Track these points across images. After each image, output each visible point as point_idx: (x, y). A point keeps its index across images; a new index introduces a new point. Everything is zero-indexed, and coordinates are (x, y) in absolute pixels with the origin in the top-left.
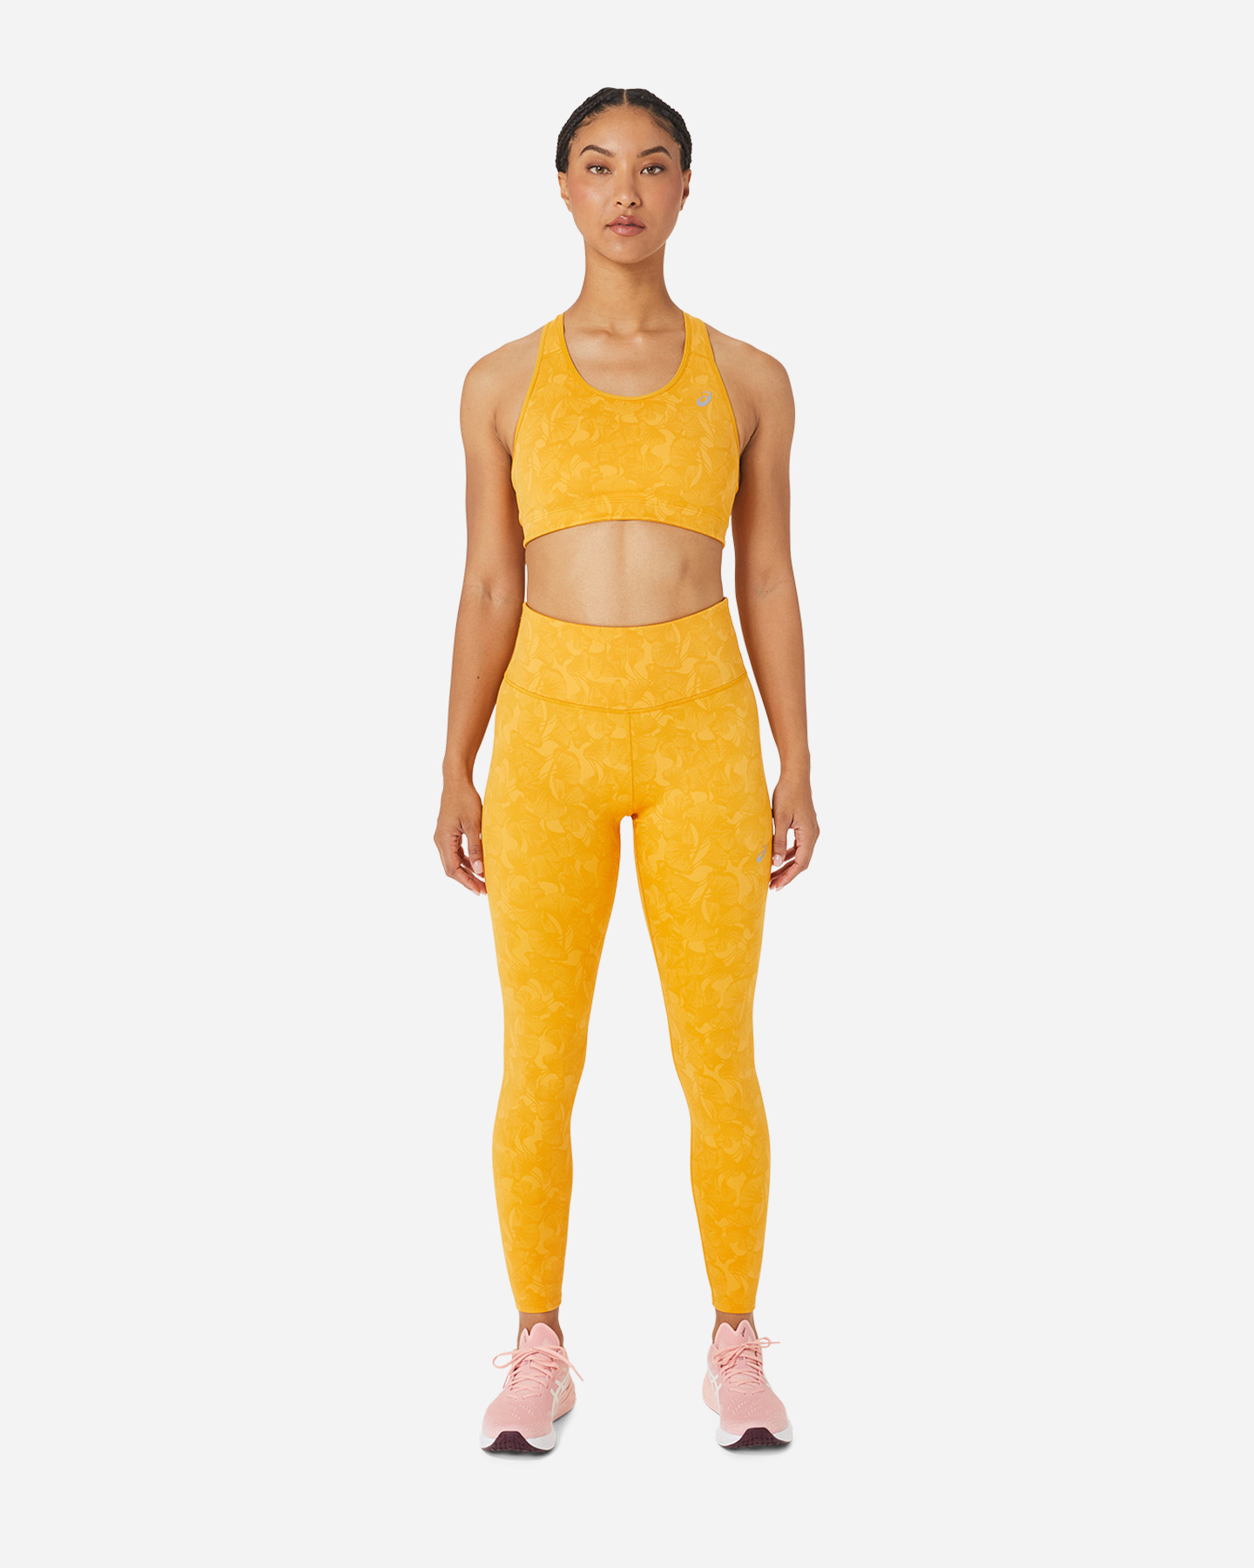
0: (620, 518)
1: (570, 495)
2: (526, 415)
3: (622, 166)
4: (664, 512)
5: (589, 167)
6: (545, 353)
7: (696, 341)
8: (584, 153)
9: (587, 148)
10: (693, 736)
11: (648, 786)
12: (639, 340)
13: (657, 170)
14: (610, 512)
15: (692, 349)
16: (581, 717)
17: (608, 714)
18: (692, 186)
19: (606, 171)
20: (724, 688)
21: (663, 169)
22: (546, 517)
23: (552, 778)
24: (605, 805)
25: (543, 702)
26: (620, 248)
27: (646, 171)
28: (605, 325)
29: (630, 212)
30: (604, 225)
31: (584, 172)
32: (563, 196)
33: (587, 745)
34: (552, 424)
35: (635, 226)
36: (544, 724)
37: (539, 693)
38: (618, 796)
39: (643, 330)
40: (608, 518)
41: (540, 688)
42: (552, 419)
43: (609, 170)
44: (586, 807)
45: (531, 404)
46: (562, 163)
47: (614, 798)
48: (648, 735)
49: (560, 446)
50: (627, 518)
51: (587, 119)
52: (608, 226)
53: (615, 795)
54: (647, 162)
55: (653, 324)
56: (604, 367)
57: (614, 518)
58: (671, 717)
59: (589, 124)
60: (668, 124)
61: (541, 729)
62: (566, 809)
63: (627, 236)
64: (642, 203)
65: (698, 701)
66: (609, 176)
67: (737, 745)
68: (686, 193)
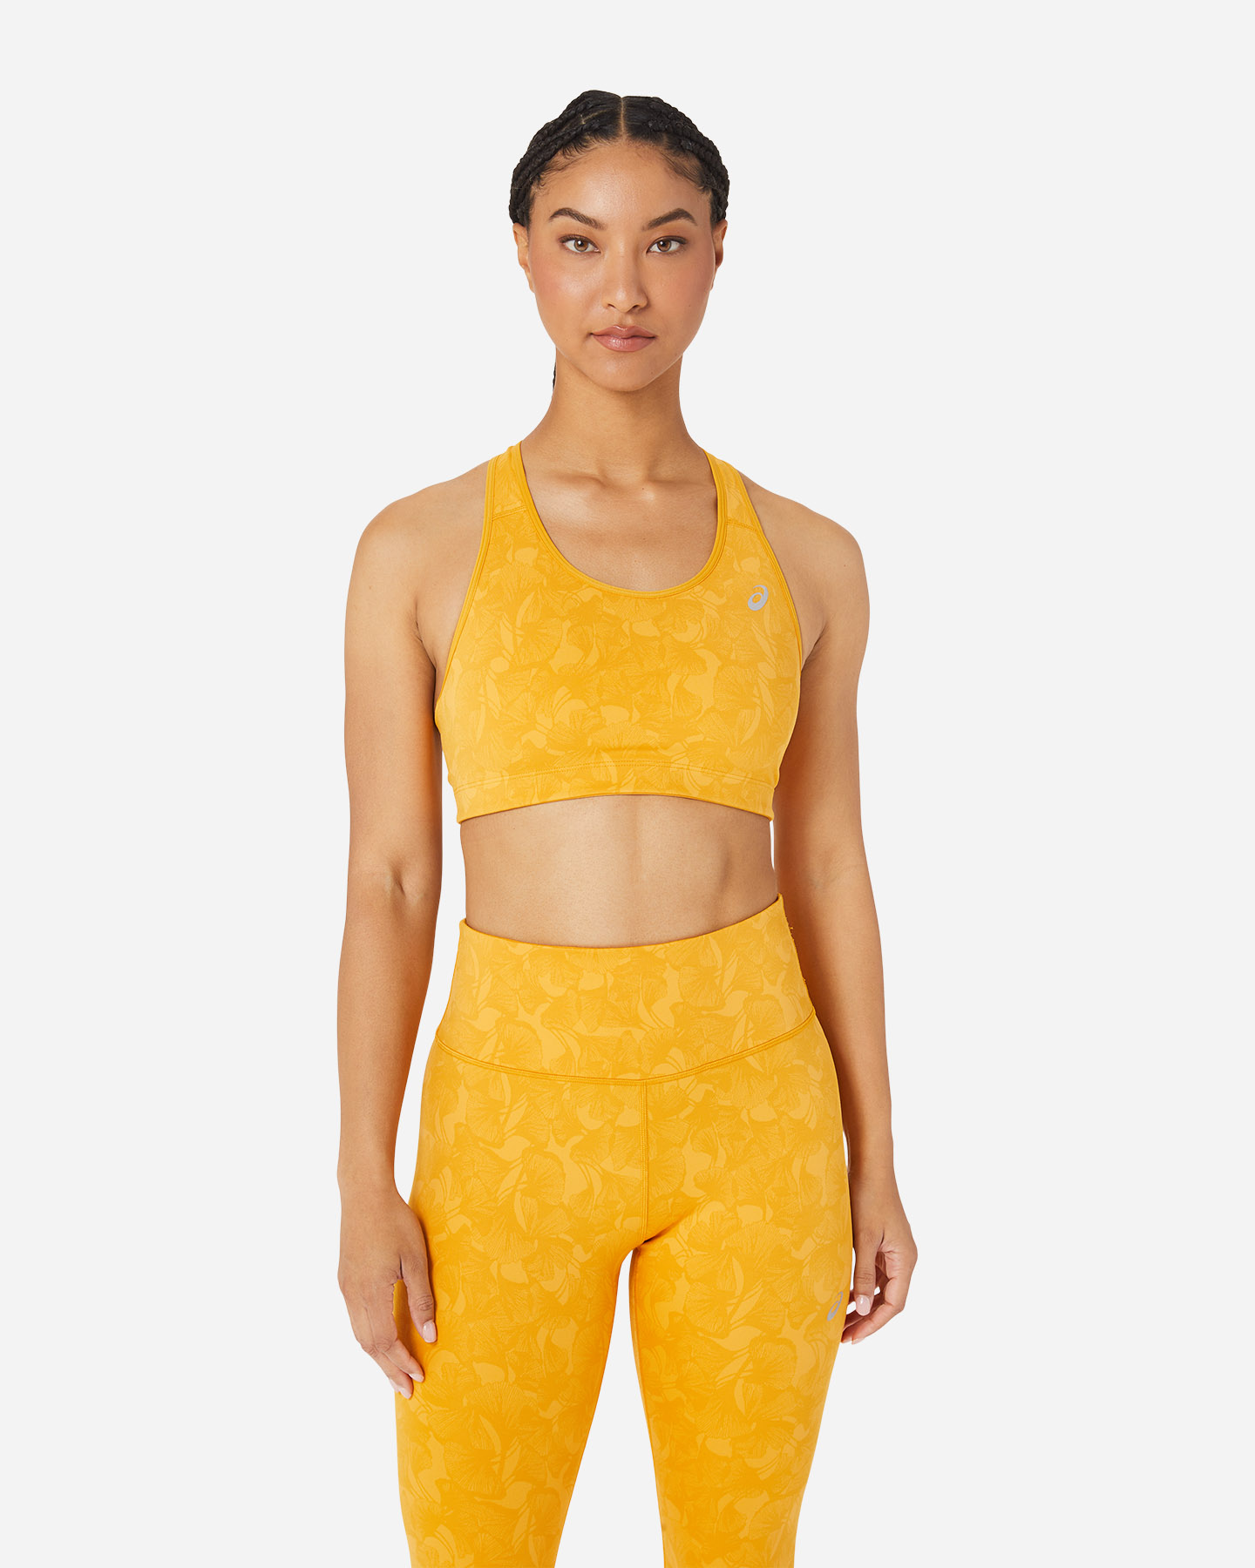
0: (631, 791)
1: (551, 752)
2: (472, 613)
3: (618, 246)
4: (696, 781)
5: (564, 240)
6: (498, 510)
7: (733, 502)
8: (555, 219)
9: (562, 212)
10: (744, 1116)
11: (670, 1201)
12: (650, 495)
13: (674, 246)
14: (614, 781)
15: (729, 515)
16: (566, 1095)
17: (612, 1087)
18: (729, 244)
19: (590, 247)
20: (789, 1036)
21: (682, 241)
22: (506, 783)
23: (518, 1195)
24: (603, 1236)
25: (504, 1076)
26: (614, 369)
27: (655, 248)
28: (592, 470)
29: (630, 321)
30: (586, 332)
31: (556, 247)
32: (523, 264)
33: (577, 1139)
34: (518, 632)
35: (639, 337)
36: (506, 1110)
37: (497, 1062)
38: (623, 1220)
39: (653, 479)
40: (612, 790)
41: (498, 1054)
42: (518, 624)
43: (595, 245)
44: (571, 1240)
45: (480, 595)
46: (520, 209)
47: (617, 1223)
48: (675, 1117)
49: (534, 671)
50: (643, 791)
51: (559, 159)
52: (592, 334)
53: (621, 1217)
54: (659, 233)
55: (665, 471)
56: (595, 538)
57: (622, 791)
58: (710, 1087)
59: (563, 169)
60: (691, 164)
61: (502, 1118)
62: (536, 1245)
63: (625, 352)
64: (648, 305)
65: (750, 1059)
66: (598, 256)
67: (812, 1126)
68: (719, 258)
